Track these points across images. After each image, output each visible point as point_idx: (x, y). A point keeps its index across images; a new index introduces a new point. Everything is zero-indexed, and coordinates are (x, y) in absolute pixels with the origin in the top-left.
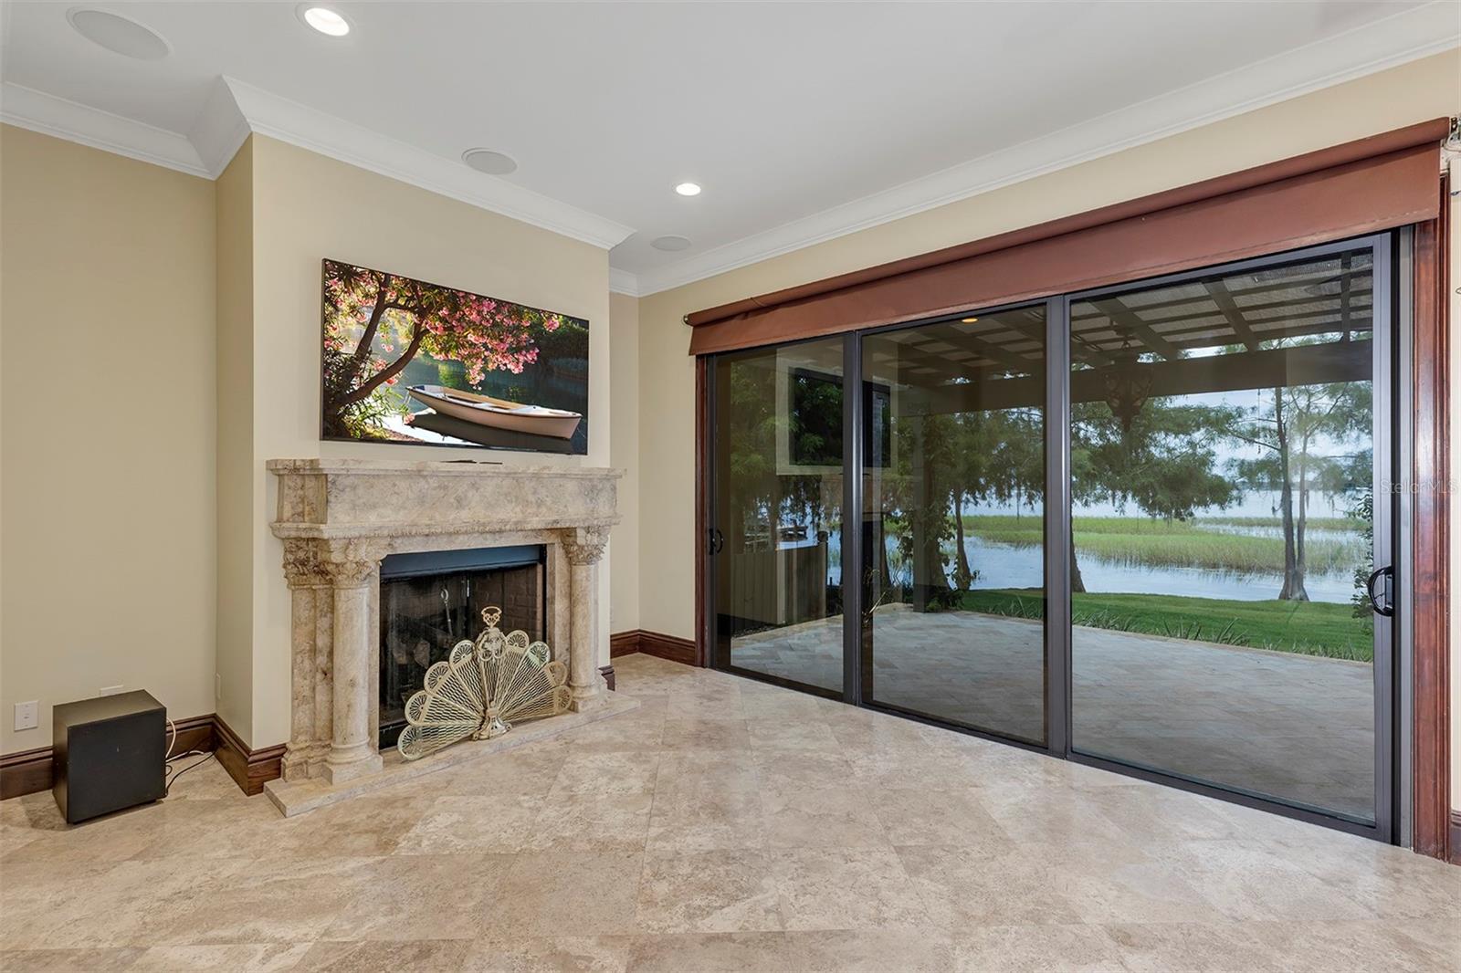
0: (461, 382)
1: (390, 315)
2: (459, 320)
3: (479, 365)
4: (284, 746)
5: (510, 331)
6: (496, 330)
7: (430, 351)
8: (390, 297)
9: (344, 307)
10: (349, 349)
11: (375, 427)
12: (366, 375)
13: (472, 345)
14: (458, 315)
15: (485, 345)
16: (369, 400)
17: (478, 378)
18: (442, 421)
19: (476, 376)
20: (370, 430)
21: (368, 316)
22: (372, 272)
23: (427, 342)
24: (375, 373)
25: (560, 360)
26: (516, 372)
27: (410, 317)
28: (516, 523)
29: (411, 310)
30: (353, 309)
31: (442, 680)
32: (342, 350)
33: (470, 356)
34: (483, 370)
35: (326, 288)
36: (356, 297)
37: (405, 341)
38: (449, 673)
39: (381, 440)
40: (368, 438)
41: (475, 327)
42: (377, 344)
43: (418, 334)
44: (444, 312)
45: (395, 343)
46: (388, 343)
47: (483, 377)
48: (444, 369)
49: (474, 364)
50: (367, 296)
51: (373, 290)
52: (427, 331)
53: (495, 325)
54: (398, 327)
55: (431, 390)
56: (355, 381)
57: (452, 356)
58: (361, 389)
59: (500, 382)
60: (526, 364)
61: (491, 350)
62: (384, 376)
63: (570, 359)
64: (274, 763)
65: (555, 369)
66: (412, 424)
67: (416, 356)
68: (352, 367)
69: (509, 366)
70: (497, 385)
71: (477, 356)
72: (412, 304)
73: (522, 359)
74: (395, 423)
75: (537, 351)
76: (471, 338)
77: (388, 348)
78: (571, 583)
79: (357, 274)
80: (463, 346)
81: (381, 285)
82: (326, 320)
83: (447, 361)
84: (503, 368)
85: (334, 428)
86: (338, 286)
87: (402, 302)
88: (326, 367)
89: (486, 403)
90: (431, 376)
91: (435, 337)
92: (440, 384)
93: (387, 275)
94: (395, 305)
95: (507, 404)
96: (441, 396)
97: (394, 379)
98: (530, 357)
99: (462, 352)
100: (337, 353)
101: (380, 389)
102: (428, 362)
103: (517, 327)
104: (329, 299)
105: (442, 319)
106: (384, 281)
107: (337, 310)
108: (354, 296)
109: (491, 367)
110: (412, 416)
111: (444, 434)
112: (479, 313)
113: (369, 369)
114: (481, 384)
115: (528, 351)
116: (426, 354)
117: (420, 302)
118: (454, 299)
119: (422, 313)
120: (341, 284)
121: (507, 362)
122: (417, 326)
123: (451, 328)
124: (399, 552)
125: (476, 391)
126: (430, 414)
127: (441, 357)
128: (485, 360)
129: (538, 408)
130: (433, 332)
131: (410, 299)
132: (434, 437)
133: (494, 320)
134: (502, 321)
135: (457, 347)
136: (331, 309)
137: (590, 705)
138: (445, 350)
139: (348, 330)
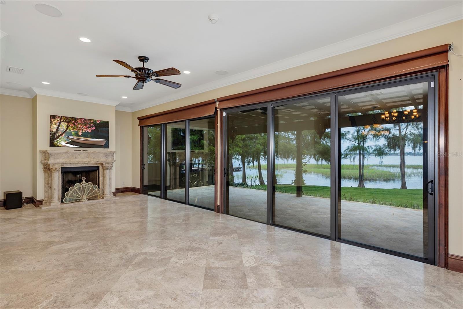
0: (77, 135)
1: (62, 124)
2: (76, 123)
3: (81, 131)
4: (43, 200)
5: (88, 124)
6: (85, 124)
7: (71, 129)
8: (62, 120)
9: (53, 123)
10: (55, 130)
11: (59, 144)
12: (58, 135)
13: (80, 127)
14: (76, 122)
15: (82, 127)
16: (58, 139)
17: (81, 134)
18: (73, 143)
19: (80, 133)
20: (58, 145)
21: (58, 124)
22: (59, 116)
23: (70, 128)
24: (59, 134)
25: (101, 129)
26: (90, 132)
27: (66, 123)
28: (88, 162)
29: (66, 122)
30: (55, 123)
31: (73, 190)
32: (53, 131)
33: (79, 130)
34: (82, 132)
35: (50, 120)
36: (56, 121)
37: (65, 128)
38: (74, 189)
39: (61, 146)
40: (58, 146)
41: (80, 124)
42: (60, 129)
43: (68, 126)
44: (73, 122)
45: (63, 129)
46: (62, 129)
47: (82, 133)
48: (73, 133)
49: (80, 131)
50: (58, 121)
51: (59, 119)
52: (70, 126)
53: (85, 123)
54: (64, 126)
55: (70, 137)
56: (56, 136)
57: (75, 130)
58: (57, 137)
59: (86, 134)
60: (92, 130)
61: (84, 128)
62: (61, 135)
63: (103, 128)
64: (41, 202)
65: (100, 131)
66: (67, 143)
67: (67, 131)
68: (55, 134)
69: (88, 131)
70: (85, 135)
71: (81, 130)
72: (67, 121)
73: (91, 129)
74: (63, 143)
75: (95, 127)
76: (79, 126)
77: (62, 130)
78: (104, 174)
79: (56, 117)
80: (77, 128)
81: (60, 118)
82: (50, 126)
83: (73, 131)
84: (87, 131)
85: (52, 145)
86: (52, 120)
87: (64, 121)
88: (50, 134)
89: (83, 139)
90: (71, 134)
91: (71, 127)
92: (73, 136)
93: (62, 116)
94: (63, 122)
95: (87, 139)
96: (73, 138)
97: (63, 135)
98: (93, 129)
99: (77, 129)
100: (52, 131)
101: (60, 137)
102: (70, 131)
103: (90, 123)
104: (51, 122)
105: (73, 123)
106: (61, 118)
107: (52, 124)
108: (55, 121)
109: (84, 131)
110: (67, 142)
111: (73, 145)
112: (81, 121)
113: (58, 134)
114: (81, 135)
115: (93, 127)
116: (70, 130)
117: (68, 120)
118: (75, 119)
119: (68, 122)
120: (53, 119)
121: (87, 130)
122: (68, 125)
123: (75, 124)
124: (65, 167)
125: (80, 137)
126: (70, 141)
127: (73, 130)
128: (82, 130)
129: (95, 139)
130: (71, 126)
131: (66, 120)
132: (72, 146)
133: (84, 122)
134: (86, 122)
135: (76, 128)
136: (51, 124)
137: (107, 198)
138: (73, 129)
139: (54, 127)
